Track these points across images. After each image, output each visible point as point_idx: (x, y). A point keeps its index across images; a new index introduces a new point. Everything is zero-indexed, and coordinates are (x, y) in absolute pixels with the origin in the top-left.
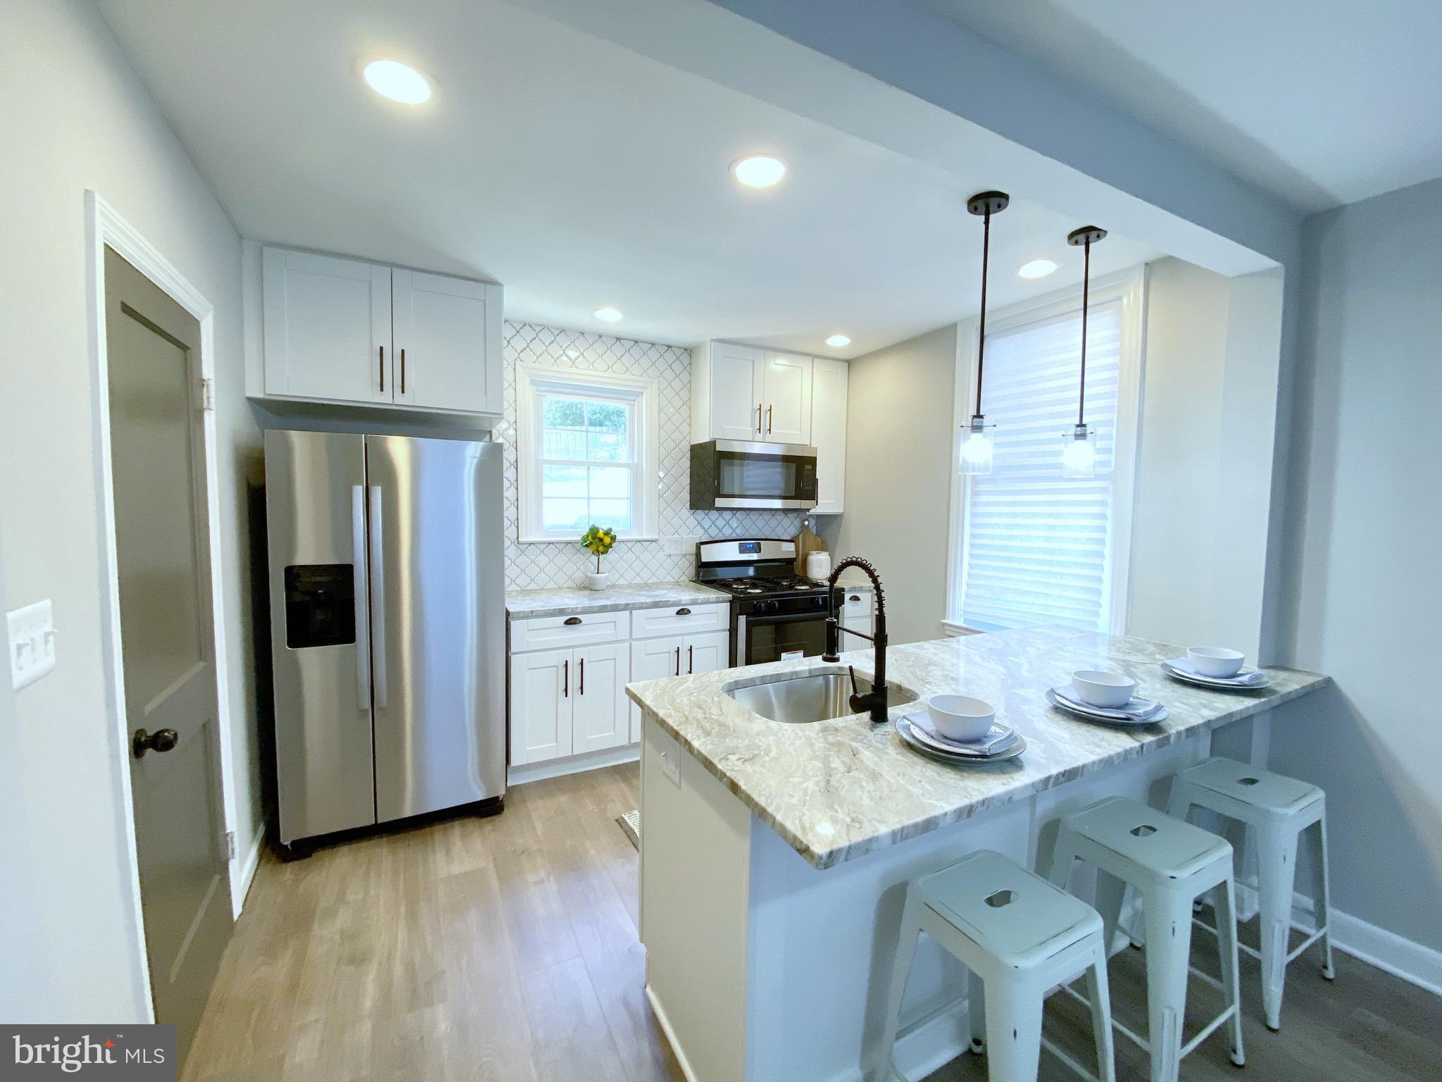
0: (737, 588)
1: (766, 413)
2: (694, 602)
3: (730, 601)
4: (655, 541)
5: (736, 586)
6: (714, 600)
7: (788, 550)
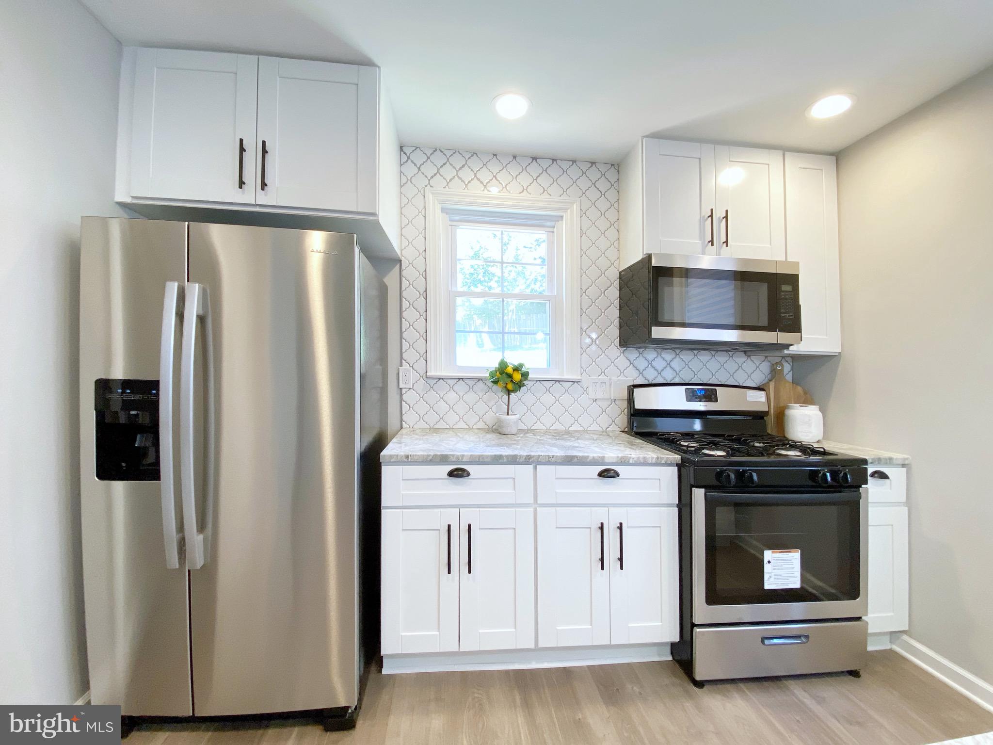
0: (688, 446)
1: (720, 221)
2: (624, 462)
3: (677, 465)
4: (577, 382)
5: (686, 444)
6: (654, 461)
7: (756, 401)
